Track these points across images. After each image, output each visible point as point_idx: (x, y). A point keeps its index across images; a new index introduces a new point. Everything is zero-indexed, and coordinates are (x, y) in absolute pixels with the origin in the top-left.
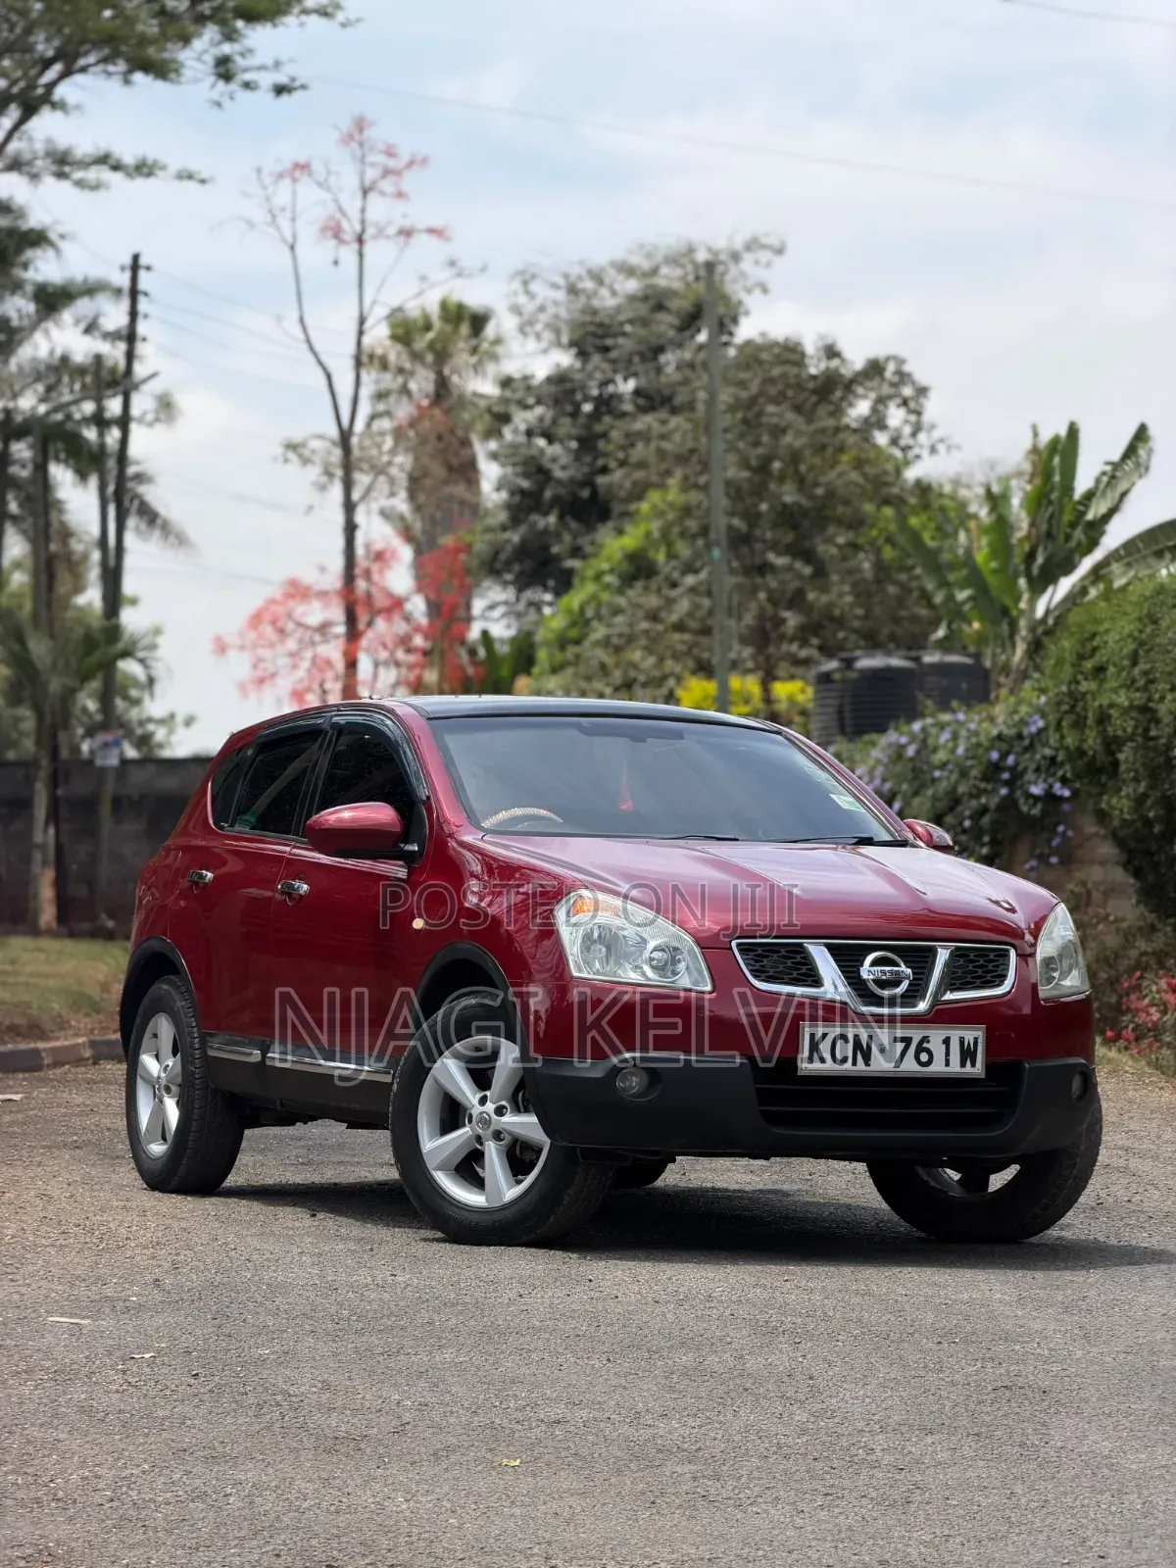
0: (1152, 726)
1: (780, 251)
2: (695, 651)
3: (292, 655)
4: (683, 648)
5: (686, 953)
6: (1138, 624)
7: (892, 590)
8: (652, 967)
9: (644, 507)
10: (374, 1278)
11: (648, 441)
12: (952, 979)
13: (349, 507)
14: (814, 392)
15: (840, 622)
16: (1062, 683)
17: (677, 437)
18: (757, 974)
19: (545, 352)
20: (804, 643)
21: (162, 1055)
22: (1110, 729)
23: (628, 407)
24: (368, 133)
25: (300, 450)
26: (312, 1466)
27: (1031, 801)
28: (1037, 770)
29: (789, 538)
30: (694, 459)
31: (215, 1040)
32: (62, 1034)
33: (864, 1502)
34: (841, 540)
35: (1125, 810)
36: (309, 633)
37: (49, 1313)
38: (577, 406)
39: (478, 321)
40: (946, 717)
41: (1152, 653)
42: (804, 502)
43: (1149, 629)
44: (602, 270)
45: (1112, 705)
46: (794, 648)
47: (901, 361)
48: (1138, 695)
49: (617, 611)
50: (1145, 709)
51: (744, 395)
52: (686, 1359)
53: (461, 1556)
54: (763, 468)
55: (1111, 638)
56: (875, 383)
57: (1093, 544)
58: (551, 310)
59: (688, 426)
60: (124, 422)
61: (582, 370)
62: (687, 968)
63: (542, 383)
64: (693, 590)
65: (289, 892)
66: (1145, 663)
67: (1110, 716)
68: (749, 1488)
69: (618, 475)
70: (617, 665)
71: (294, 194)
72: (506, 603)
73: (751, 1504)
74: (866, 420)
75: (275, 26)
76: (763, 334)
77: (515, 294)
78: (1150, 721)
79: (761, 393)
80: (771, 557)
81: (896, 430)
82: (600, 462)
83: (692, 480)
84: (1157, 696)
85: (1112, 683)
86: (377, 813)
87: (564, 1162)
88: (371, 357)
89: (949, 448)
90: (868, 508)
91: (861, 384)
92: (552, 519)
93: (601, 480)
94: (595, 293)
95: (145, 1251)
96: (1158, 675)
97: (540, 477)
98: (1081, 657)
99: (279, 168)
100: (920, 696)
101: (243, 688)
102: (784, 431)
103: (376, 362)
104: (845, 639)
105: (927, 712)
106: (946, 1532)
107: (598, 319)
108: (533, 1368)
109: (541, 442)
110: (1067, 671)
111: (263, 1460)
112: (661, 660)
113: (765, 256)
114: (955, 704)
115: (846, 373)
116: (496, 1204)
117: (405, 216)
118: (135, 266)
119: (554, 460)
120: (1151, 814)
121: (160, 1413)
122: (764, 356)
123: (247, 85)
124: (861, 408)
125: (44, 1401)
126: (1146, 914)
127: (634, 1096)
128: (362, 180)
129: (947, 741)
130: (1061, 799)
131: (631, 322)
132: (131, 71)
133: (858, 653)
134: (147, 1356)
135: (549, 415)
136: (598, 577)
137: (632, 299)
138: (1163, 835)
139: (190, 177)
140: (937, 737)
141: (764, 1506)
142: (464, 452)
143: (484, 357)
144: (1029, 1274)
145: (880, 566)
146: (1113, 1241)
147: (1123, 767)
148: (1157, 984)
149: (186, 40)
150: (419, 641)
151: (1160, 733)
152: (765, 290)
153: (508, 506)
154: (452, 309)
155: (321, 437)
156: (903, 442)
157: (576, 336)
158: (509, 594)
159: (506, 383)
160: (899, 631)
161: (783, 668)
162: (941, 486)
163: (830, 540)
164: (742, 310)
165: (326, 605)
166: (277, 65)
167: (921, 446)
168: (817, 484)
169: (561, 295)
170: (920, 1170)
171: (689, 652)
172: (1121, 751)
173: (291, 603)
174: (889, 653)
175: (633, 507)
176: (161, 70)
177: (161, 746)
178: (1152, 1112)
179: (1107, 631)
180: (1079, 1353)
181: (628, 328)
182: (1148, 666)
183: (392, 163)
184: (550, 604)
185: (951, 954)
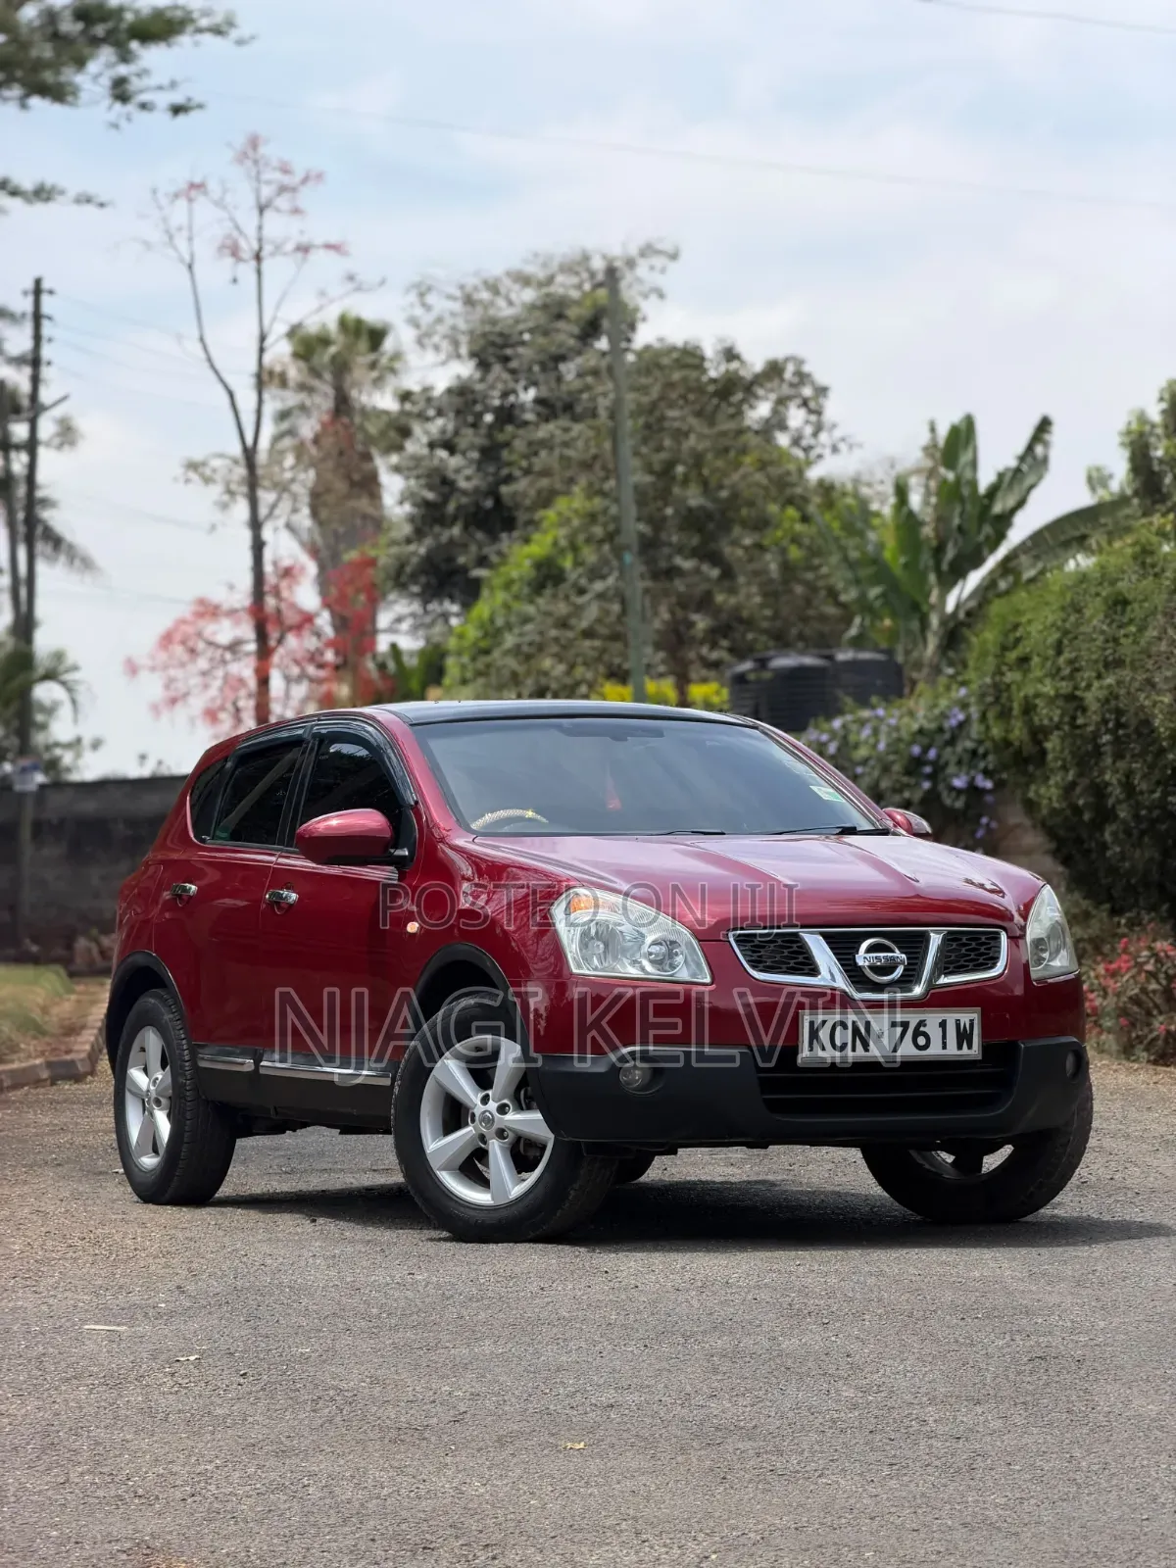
0: (1079, 713)
1: (674, 256)
2: (606, 657)
3: (204, 674)
4: (595, 654)
5: (683, 947)
6: (1062, 615)
7: (799, 589)
8: (651, 962)
9: (551, 514)
10: (392, 1277)
11: (551, 449)
12: (946, 963)
13: (256, 525)
14: (716, 394)
15: (749, 623)
16: (985, 675)
17: (580, 444)
18: (755, 964)
19: (444, 363)
20: (714, 646)
21: (150, 1069)
22: (1036, 720)
23: (529, 416)
24: (263, 150)
25: (201, 470)
26: (381, 1456)
27: (954, 794)
28: (959, 763)
29: (695, 541)
30: (597, 466)
31: (206, 1050)
32: (15, 1057)
33: (930, 1470)
34: (747, 541)
35: (1054, 798)
36: (219, 652)
37: (84, 1321)
38: (479, 416)
39: (376, 336)
40: (866, 713)
41: (1076, 642)
42: (709, 505)
43: (1072, 618)
44: (497, 280)
45: (1037, 695)
46: (704, 650)
47: (800, 362)
48: (1064, 684)
49: (526, 620)
50: (1071, 698)
51: (645, 400)
52: (721, 1343)
53: (553, 1534)
54: (666, 472)
55: (1035, 629)
56: (776, 383)
57: (1000, 537)
58: (449, 321)
59: (591, 433)
60: (31, 446)
61: (482, 380)
62: (686, 962)
63: (442, 395)
64: (601, 596)
65: (278, 902)
66: (1070, 652)
67: (1036, 706)
68: (813, 1461)
69: (522, 485)
70: (528, 673)
71: (190, 212)
72: (413, 615)
73: (819, 1476)
74: (767, 421)
75: (169, 45)
76: (661, 340)
77: (412, 305)
78: (1076, 709)
79: (662, 398)
80: (679, 561)
81: (797, 430)
82: (505, 472)
83: (597, 486)
84: (1083, 684)
85: (1038, 673)
86: (366, 820)
87: (569, 1157)
88: (271, 373)
89: (851, 447)
90: (773, 508)
91: (761, 386)
92: (456, 531)
93: (504, 490)
94: (492, 303)
95: (157, 1260)
96: (1083, 663)
97: (446, 489)
98: (1004, 648)
99: (172, 189)
100: (840, 693)
101: (155, 709)
102: (686, 435)
103: (276, 381)
104: (755, 640)
105: (847, 709)
106: (1018, 1495)
107: (497, 329)
108: (574, 1355)
109: (442, 454)
110: (991, 662)
111: (333, 1452)
112: (572, 667)
113: (658, 261)
114: (874, 699)
115: (746, 374)
116: (502, 1201)
117: (302, 232)
118: (38, 290)
119: (458, 471)
120: (1081, 802)
121: (219, 1411)
122: (665, 361)
123: (144, 106)
124: (762, 410)
125: (103, 1404)
126: (1081, 901)
127: (635, 1089)
128: (258, 198)
129: (868, 737)
130: (983, 791)
131: (531, 331)
132: (27, 95)
133: (771, 653)
134: (192, 1358)
135: (450, 427)
136: (508, 585)
137: (532, 307)
138: (1093, 820)
139: (89, 200)
140: (858, 733)
141: (833, 1478)
142: (366, 466)
143: (384, 371)
144: (1034, 1251)
145: (787, 567)
146: (1107, 1218)
147: (1050, 757)
148: (1094, 970)
149: (80, 63)
150: (329, 656)
151: (1087, 721)
152: (661, 296)
153: (411, 519)
154: (351, 325)
155: (221, 456)
156: (804, 443)
157: (476, 348)
158: (416, 607)
159: (405, 396)
160: (808, 631)
161: (695, 672)
162: (843, 485)
163: (735, 543)
164: (639, 315)
165: (237, 623)
166: (173, 85)
167: (824, 446)
168: (721, 487)
169: (457, 306)
170: (913, 1153)
171: (599, 659)
172: (1047, 740)
173: (201, 623)
174: (802, 653)
175: (540, 514)
176: (58, 93)
177: (68, 770)
178: (1111, 1094)
179: (1030, 622)
180: (1102, 1324)
181: (527, 337)
182: (1074, 655)
183: (286, 180)
184: (457, 615)
185: (943, 939)
